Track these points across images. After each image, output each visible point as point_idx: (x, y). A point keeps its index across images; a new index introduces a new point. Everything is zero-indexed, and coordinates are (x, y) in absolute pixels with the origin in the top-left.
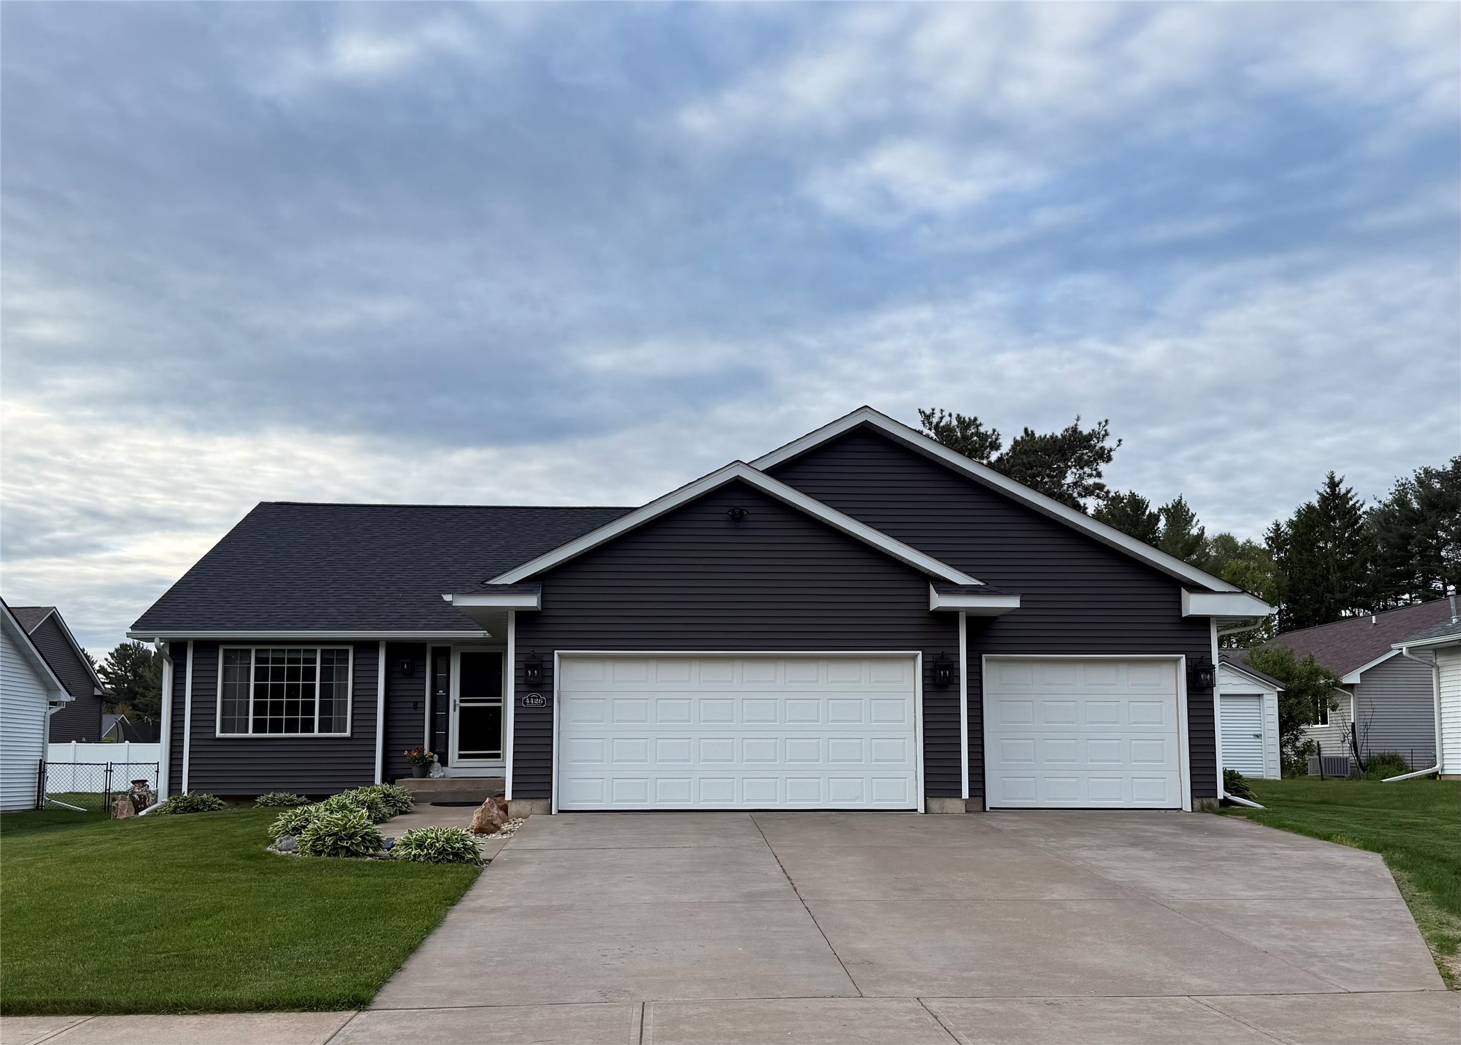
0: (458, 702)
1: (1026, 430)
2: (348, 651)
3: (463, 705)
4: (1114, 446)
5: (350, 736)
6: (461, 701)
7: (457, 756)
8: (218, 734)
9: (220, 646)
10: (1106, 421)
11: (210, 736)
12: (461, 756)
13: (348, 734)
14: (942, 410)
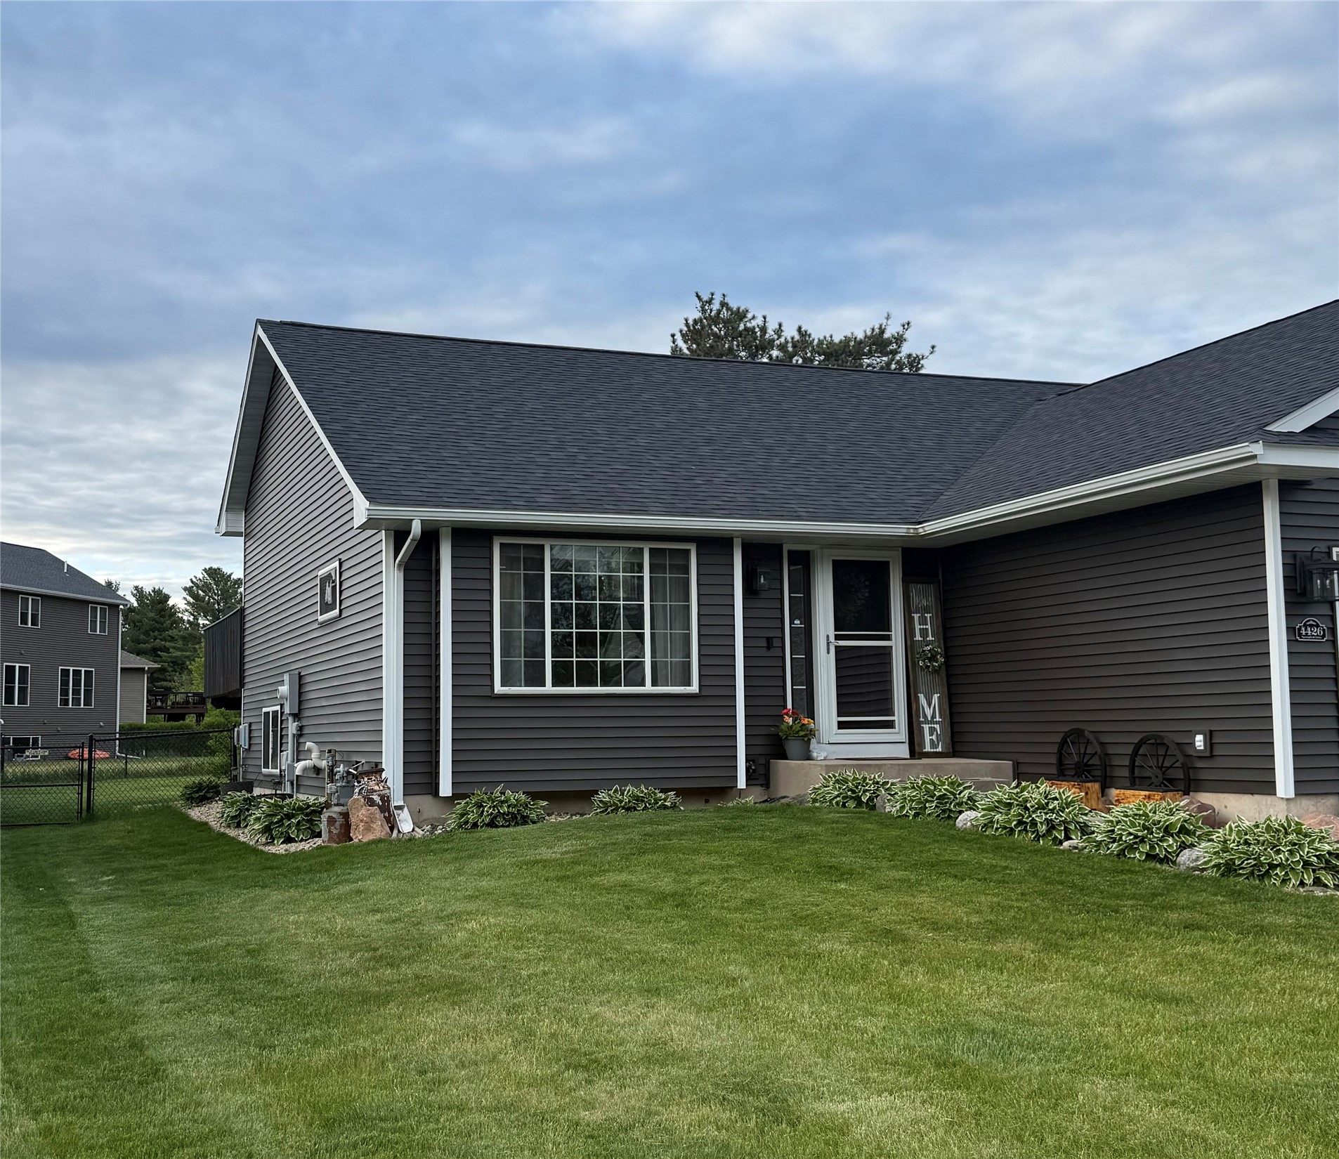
0: (832, 639)
1: (800, 329)
2: (689, 551)
3: (842, 643)
4: (927, 354)
5: (698, 691)
6: (837, 638)
7: (835, 725)
8: (498, 688)
9: (495, 538)
10: (908, 324)
11: (485, 691)
12: (841, 725)
13: (694, 688)
14: (724, 295)
